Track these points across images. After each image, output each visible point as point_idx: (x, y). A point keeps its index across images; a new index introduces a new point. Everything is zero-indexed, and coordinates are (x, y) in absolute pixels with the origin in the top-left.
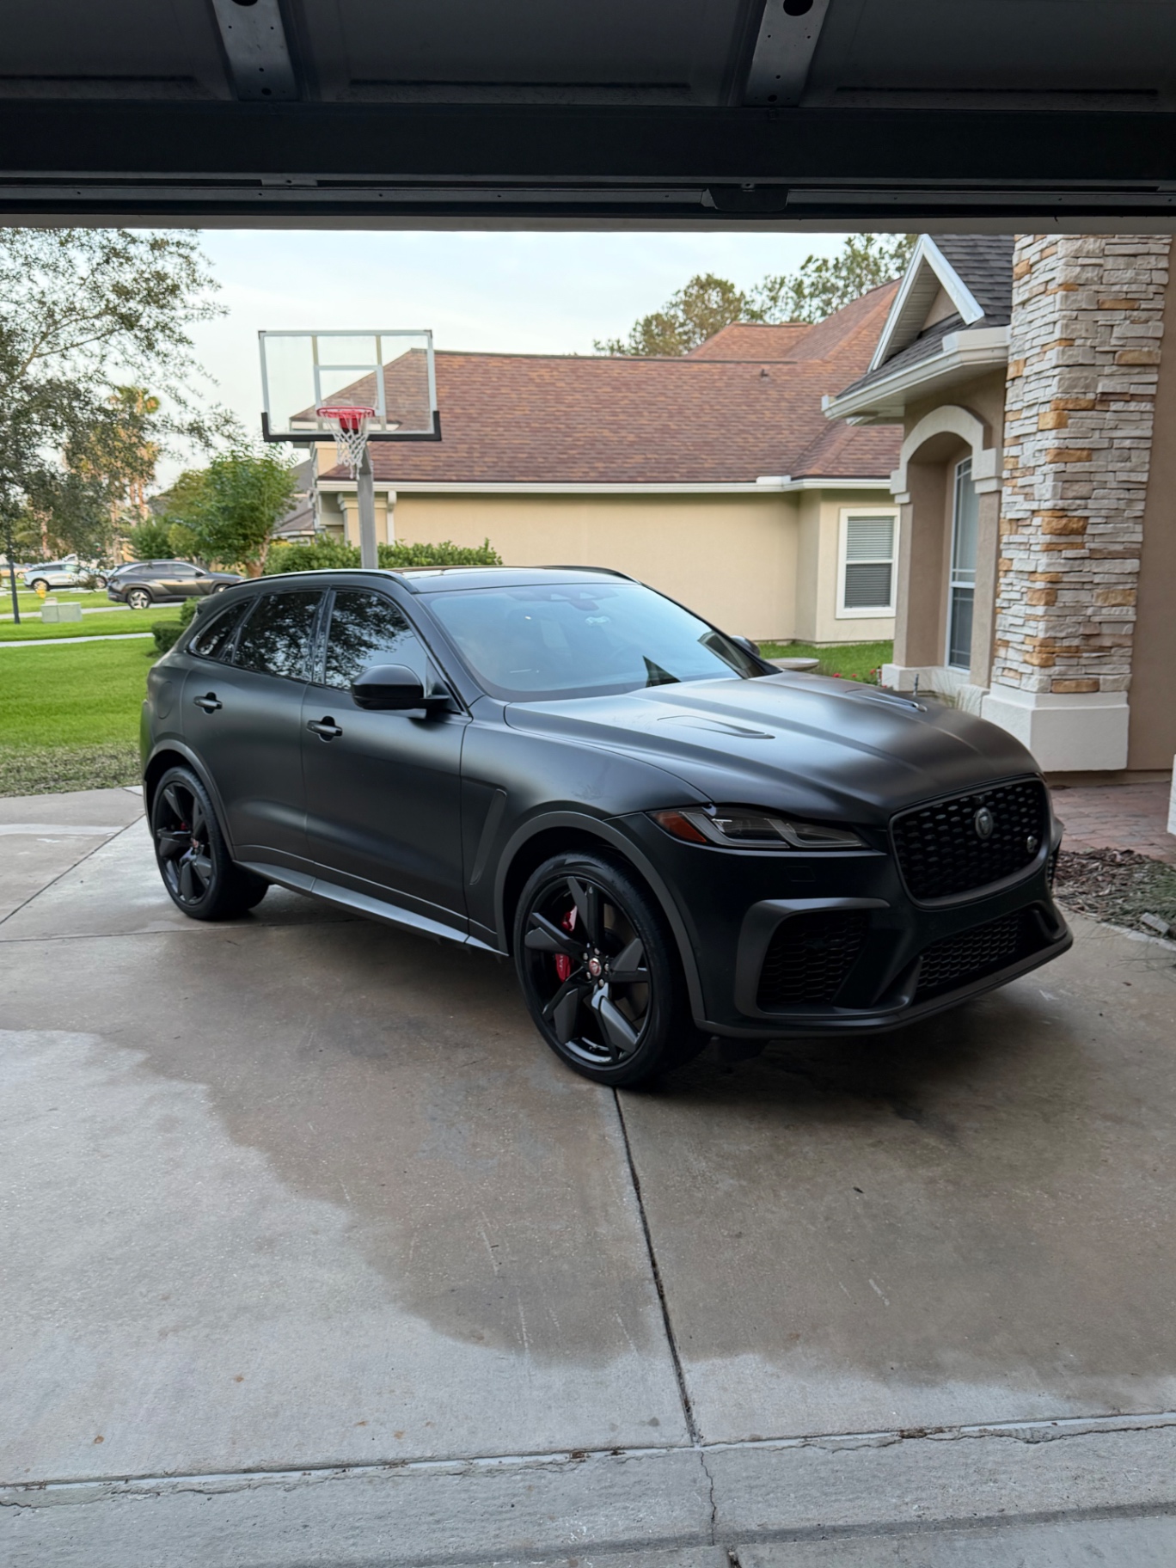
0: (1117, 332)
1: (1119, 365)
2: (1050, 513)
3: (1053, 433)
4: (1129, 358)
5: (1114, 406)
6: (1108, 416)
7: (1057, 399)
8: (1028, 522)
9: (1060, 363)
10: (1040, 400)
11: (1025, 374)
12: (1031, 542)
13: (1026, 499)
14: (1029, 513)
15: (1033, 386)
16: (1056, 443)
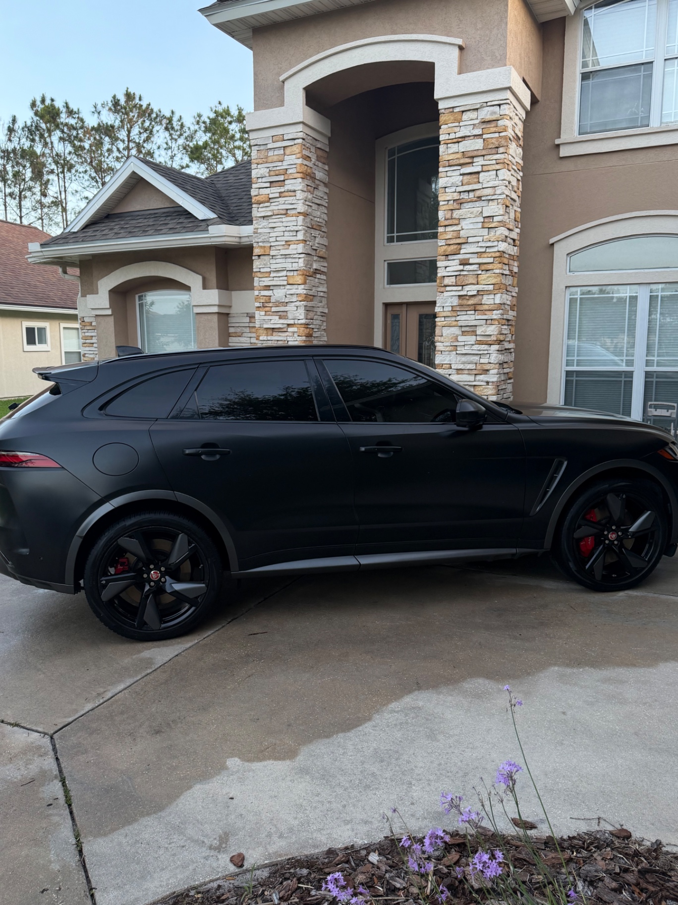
0: (317, 240)
1: (318, 257)
2: (303, 326)
3: (302, 286)
4: (321, 254)
5: (318, 276)
6: (316, 280)
7: (303, 269)
8: (285, 330)
9: (304, 252)
10: (287, 269)
11: (271, 254)
12: (288, 340)
13: (280, 318)
14: (285, 326)
15: (278, 261)
16: (305, 292)
